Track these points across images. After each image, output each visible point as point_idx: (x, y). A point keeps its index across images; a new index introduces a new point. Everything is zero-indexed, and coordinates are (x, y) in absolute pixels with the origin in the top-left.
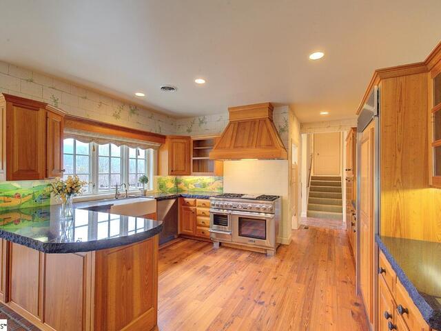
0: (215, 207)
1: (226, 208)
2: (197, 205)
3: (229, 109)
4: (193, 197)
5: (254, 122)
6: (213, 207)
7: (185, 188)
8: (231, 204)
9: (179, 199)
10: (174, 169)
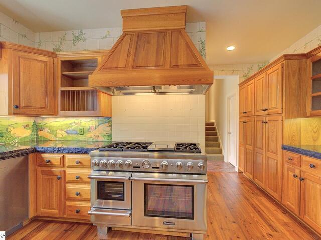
0: (101, 168)
1: (122, 169)
2: (67, 164)
3: (123, 12)
4: (59, 151)
5: (162, 34)
6: (96, 168)
7: (51, 137)
8: (129, 161)
9: (30, 157)
10: (22, 104)
